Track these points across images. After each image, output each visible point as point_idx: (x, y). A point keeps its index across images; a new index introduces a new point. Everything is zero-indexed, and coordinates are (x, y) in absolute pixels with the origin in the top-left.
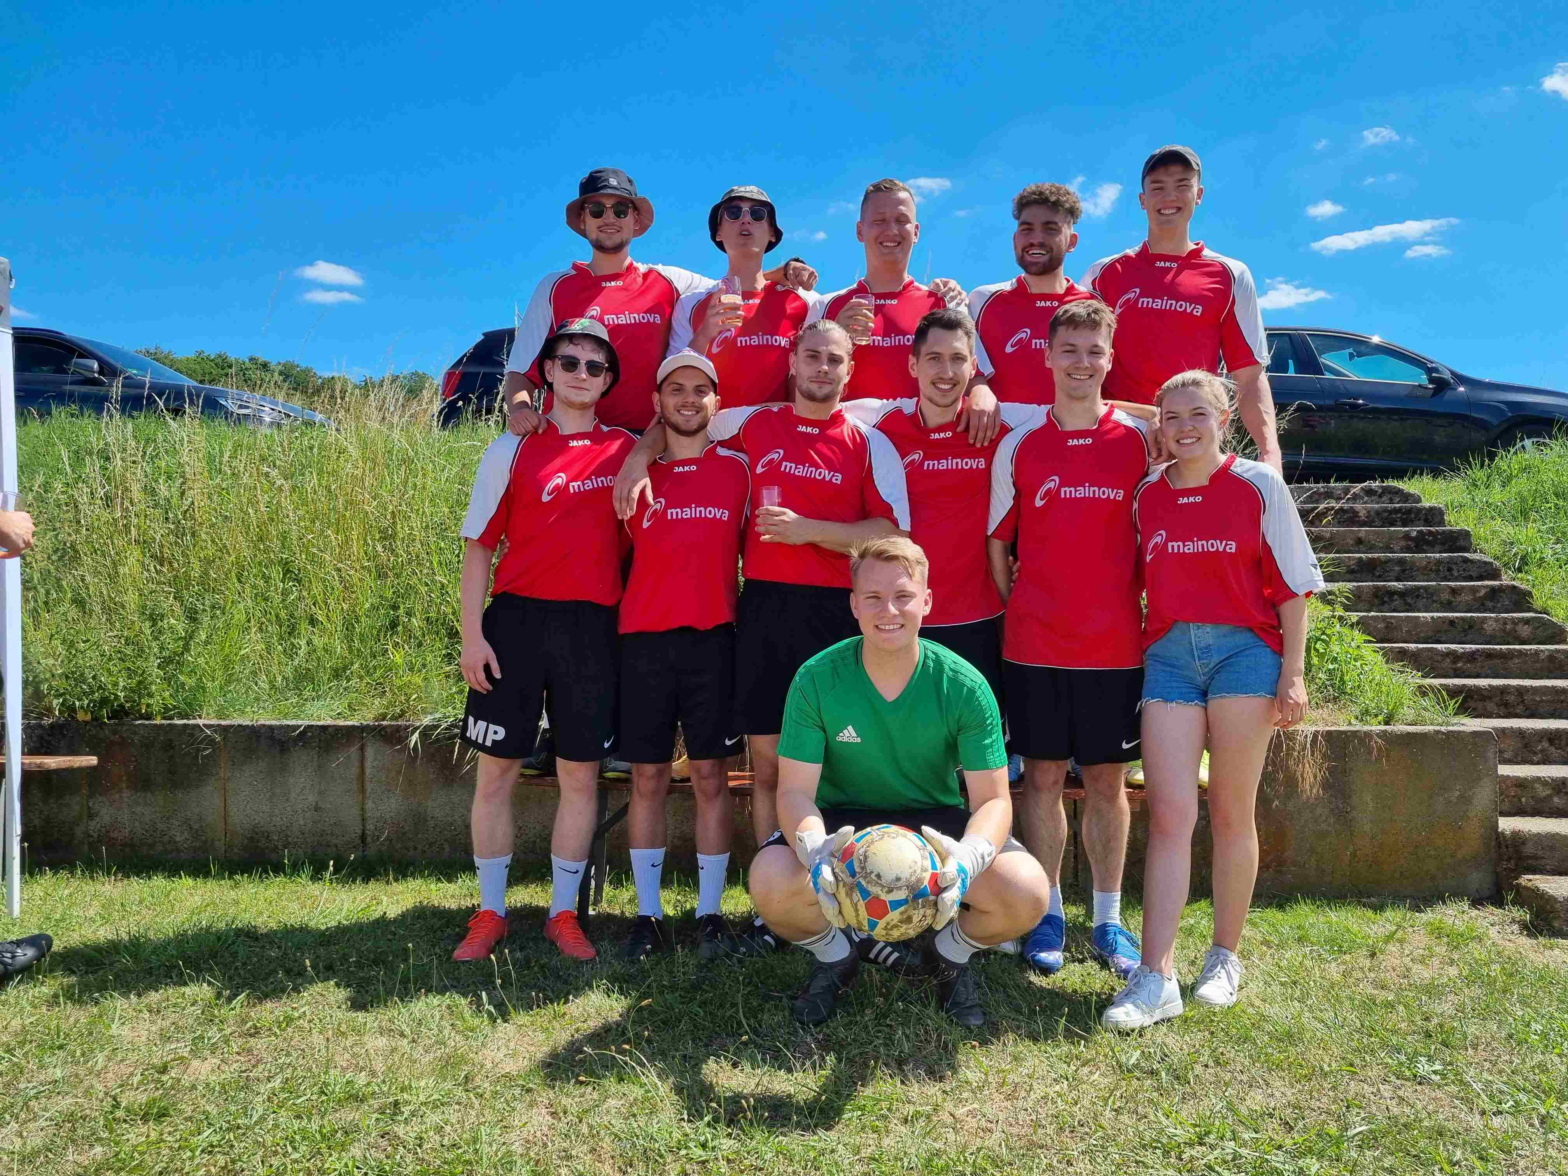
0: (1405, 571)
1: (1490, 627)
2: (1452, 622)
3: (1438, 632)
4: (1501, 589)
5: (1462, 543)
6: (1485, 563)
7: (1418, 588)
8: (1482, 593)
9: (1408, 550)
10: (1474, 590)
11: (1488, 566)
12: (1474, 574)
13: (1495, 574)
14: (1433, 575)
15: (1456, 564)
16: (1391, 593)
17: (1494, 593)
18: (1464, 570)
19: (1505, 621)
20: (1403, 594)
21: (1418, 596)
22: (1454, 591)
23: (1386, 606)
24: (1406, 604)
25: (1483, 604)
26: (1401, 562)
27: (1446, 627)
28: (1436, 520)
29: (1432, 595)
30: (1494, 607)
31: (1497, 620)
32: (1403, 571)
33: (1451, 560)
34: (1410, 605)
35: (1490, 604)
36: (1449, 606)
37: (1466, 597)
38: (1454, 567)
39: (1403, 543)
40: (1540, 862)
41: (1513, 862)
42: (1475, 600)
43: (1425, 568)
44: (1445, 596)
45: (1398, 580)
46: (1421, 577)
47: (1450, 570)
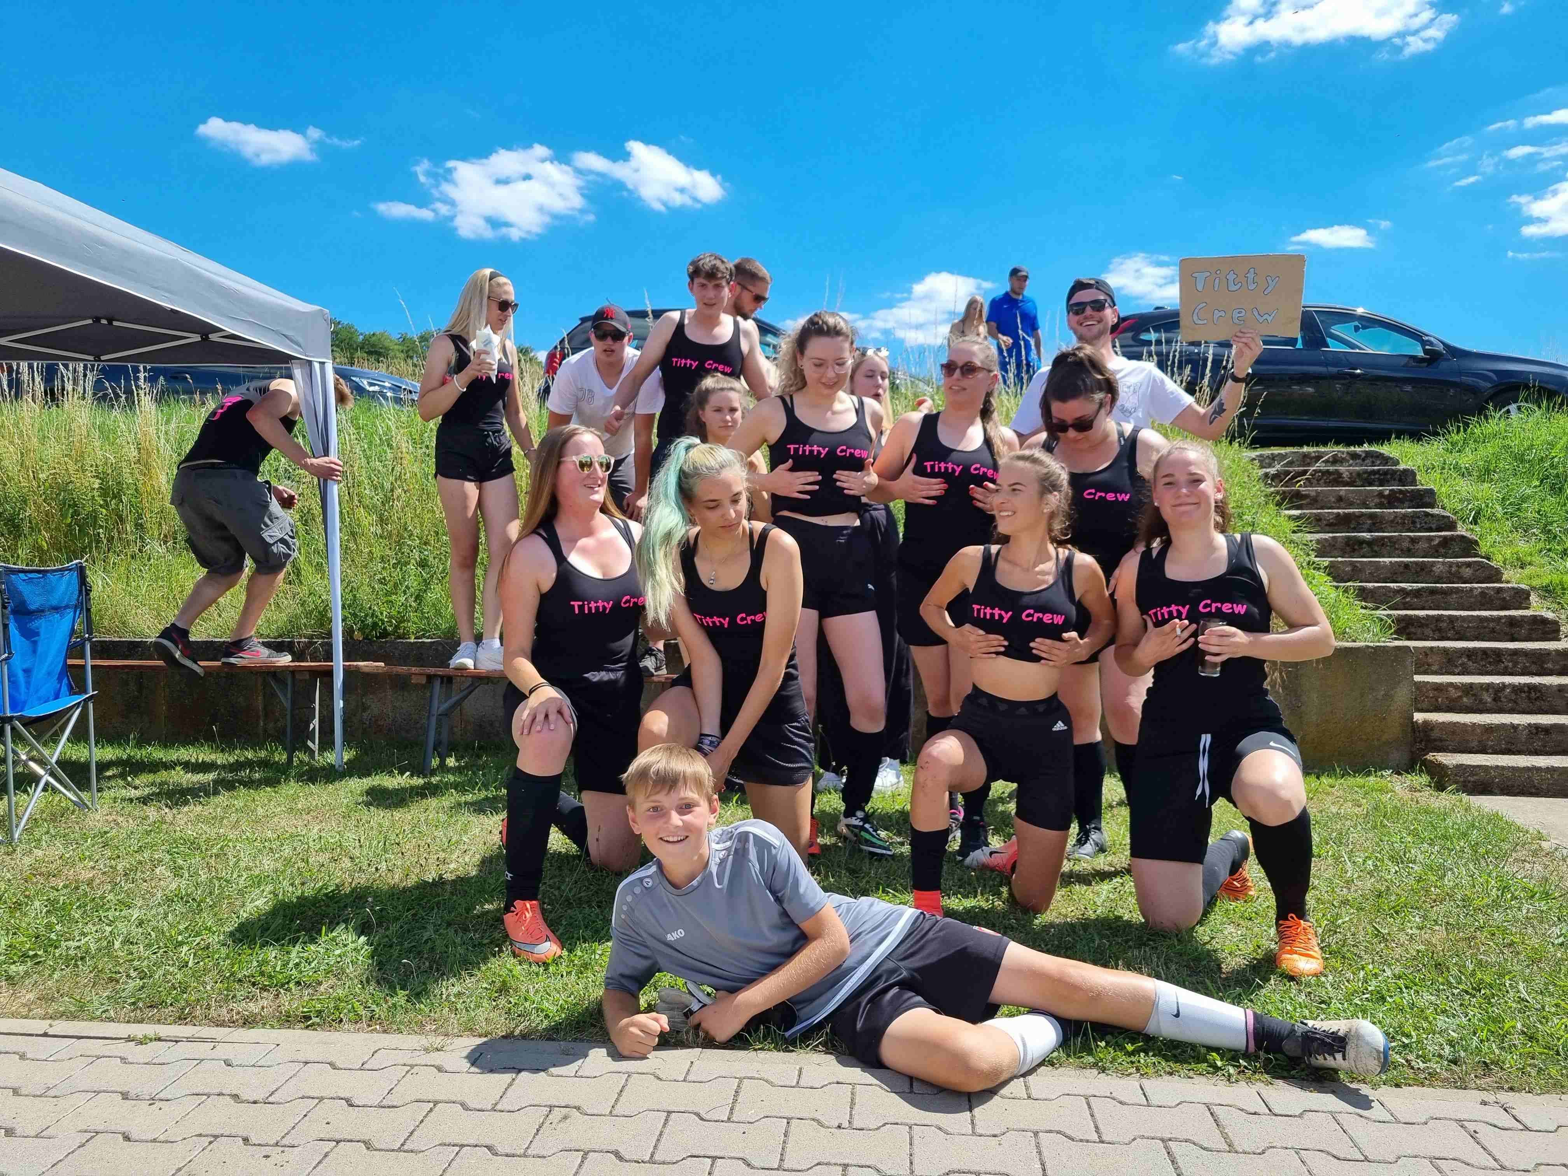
0: (1376, 523)
1: (1437, 569)
2: (1406, 566)
3: (1395, 573)
4: (1452, 538)
5: (1427, 500)
6: (1443, 516)
7: (1383, 538)
8: (1436, 542)
9: (1381, 506)
10: (1430, 539)
11: (1446, 520)
12: (1434, 526)
13: (1452, 526)
14: (1399, 527)
15: (1419, 517)
16: (1361, 542)
17: (1446, 541)
18: (1426, 523)
19: (1451, 565)
20: (1370, 543)
21: (1383, 545)
22: (1413, 540)
23: (1357, 553)
24: (1373, 551)
25: (1437, 551)
26: (1372, 516)
27: (1401, 569)
28: (1409, 479)
29: (1395, 543)
30: (1446, 553)
31: (1443, 563)
32: (1374, 524)
33: (1415, 516)
34: (1376, 552)
35: (1442, 551)
36: (1409, 553)
37: (1423, 545)
38: (1417, 520)
39: (1377, 500)
40: (1443, 743)
41: (1423, 743)
42: (1430, 547)
43: (1392, 521)
44: (1406, 544)
45: (1370, 531)
46: (1390, 529)
47: (1414, 522)
